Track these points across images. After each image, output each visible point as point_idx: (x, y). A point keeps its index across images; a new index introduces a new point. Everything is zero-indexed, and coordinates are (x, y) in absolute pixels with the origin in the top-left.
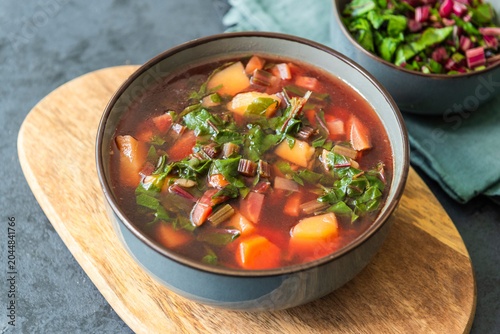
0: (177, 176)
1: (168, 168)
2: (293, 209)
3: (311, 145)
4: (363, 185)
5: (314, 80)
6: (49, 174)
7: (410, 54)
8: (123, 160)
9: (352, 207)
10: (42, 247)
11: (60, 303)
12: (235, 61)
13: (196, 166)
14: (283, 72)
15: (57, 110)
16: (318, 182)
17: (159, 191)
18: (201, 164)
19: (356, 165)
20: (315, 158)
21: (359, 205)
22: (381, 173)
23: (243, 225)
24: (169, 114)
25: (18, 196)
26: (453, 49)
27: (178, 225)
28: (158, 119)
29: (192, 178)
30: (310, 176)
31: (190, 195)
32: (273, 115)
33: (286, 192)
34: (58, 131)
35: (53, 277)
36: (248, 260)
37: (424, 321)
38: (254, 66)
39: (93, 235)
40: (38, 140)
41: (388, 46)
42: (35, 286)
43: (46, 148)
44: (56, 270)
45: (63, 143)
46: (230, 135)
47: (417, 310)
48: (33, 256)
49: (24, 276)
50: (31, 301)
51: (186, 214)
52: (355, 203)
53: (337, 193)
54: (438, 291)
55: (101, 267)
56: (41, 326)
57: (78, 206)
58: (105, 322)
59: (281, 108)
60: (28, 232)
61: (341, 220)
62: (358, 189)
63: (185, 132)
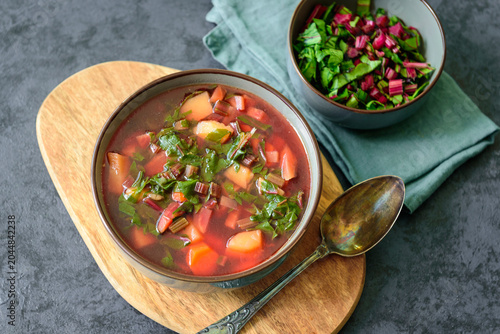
0: (149, 191)
1: (143, 184)
2: (231, 224)
3: (251, 170)
4: (284, 211)
5: (262, 112)
6: (60, 156)
7: (344, 82)
8: (111, 172)
9: (274, 227)
10: (51, 210)
11: (61, 258)
12: (203, 90)
13: (164, 184)
14: (238, 103)
15: (67, 98)
16: (252, 202)
17: (135, 201)
18: (168, 183)
19: (282, 192)
20: (253, 182)
21: (279, 225)
22: (299, 200)
23: (193, 234)
24: (148, 134)
25: (35, 166)
26: (380, 78)
27: (148, 230)
28: (141, 137)
29: (160, 193)
30: (247, 197)
31: (157, 206)
32: (227, 142)
33: (228, 209)
34: (67, 118)
35: (59, 237)
36: (194, 263)
37: (321, 302)
38: (217, 97)
39: (89, 211)
40: (52, 125)
41: (327, 75)
42: (45, 242)
43: (57, 132)
44: (61, 230)
45: (70, 128)
46: (192, 158)
47: (318, 292)
48: (44, 218)
49: (37, 233)
50: (42, 255)
51: (154, 222)
52: (276, 224)
53: (264, 214)
54: (335, 278)
55: (93, 237)
56: (48, 275)
57: (79, 185)
58: (94, 276)
59: (233, 137)
60: (41, 197)
61: (265, 236)
62: (280, 213)
63: (159, 152)
